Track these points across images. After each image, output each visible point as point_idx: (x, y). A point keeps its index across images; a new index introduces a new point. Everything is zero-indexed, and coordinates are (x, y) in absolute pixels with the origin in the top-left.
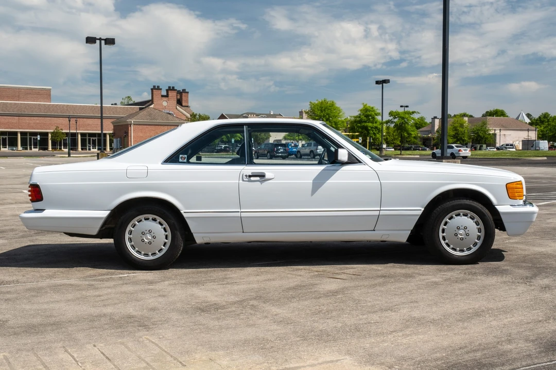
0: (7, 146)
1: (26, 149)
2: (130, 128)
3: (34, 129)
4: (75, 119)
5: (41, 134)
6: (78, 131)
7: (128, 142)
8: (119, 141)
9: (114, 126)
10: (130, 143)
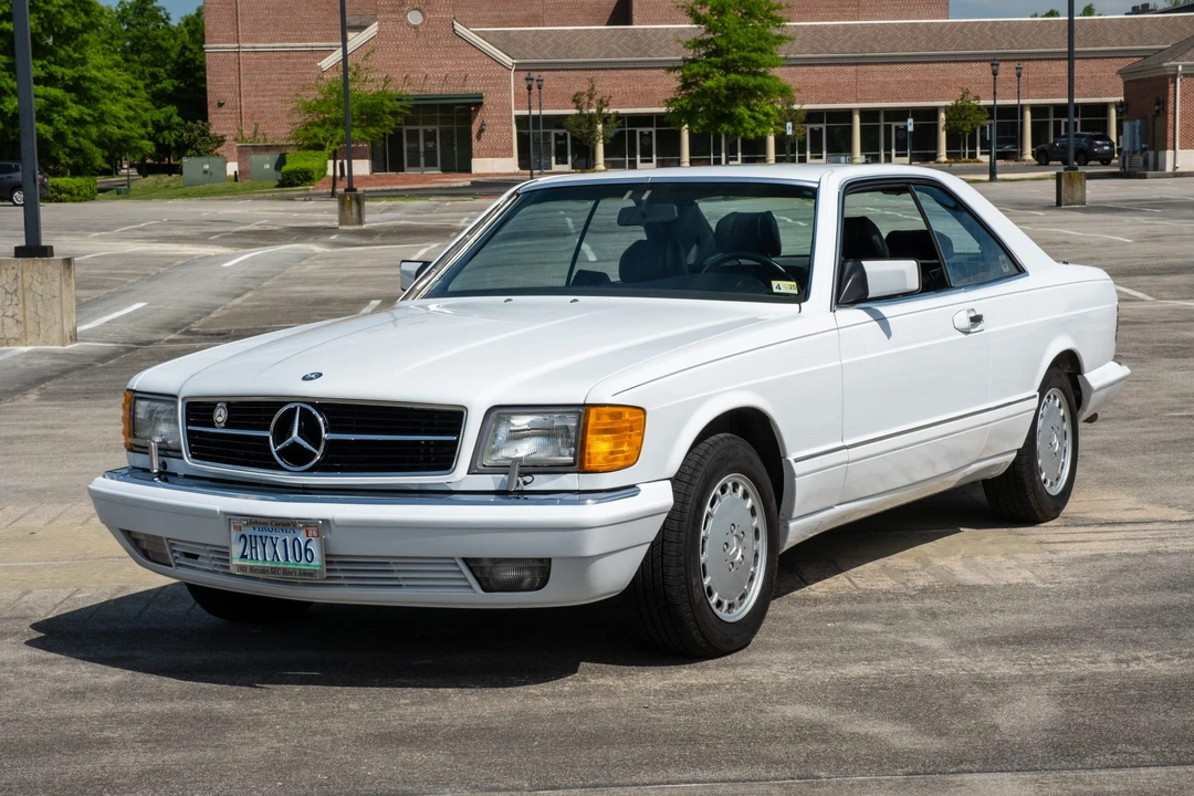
0: (824, 153)
1: (876, 160)
2: (1172, 86)
3: (899, 99)
4: (1015, 64)
5: (917, 113)
6: (1022, 102)
7: (1166, 132)
8: (1137, 131)
9: (1125, 83)
10: (1170, 135)
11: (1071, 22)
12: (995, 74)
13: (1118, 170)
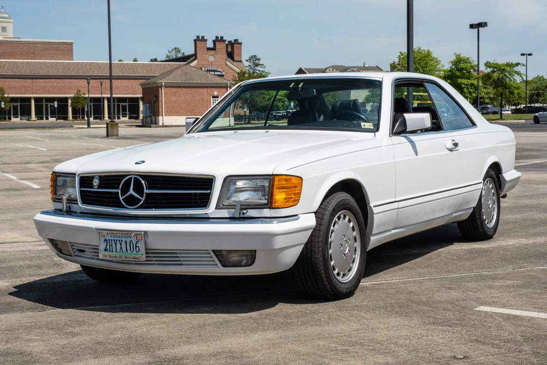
0: (19, 115)
1: (42, 118)
2: (160, 90)
3: (51, 93)
4: (99, 81)
5: (59, 100)
6: (103, 96)
8: (148, 108)
9: (143, 89)
10: (160, 110)
11: (110, 64)
12: (88, 83)
13: (141, 124)
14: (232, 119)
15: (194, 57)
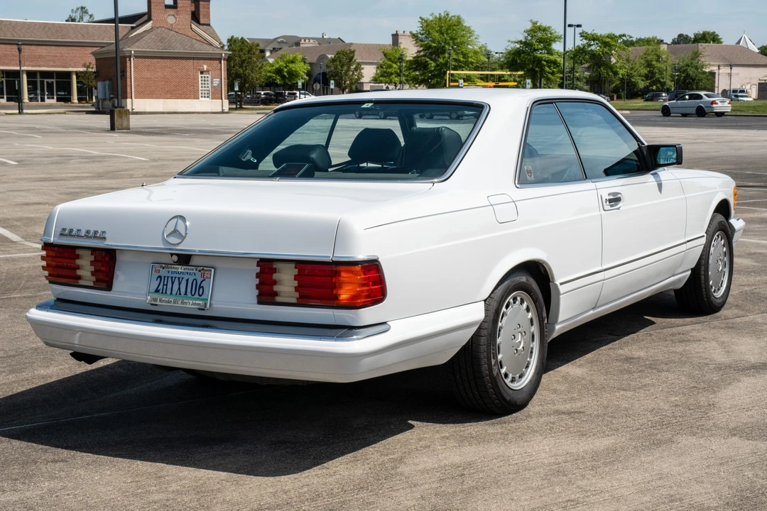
2: (128, 62)
7: (126, 89)
8: (107, 87)
9: (97, 60)
10: (128, 90)
12: (20, 51)
13: (94, 109)
14: (226, 102)
15: (147, 16)
